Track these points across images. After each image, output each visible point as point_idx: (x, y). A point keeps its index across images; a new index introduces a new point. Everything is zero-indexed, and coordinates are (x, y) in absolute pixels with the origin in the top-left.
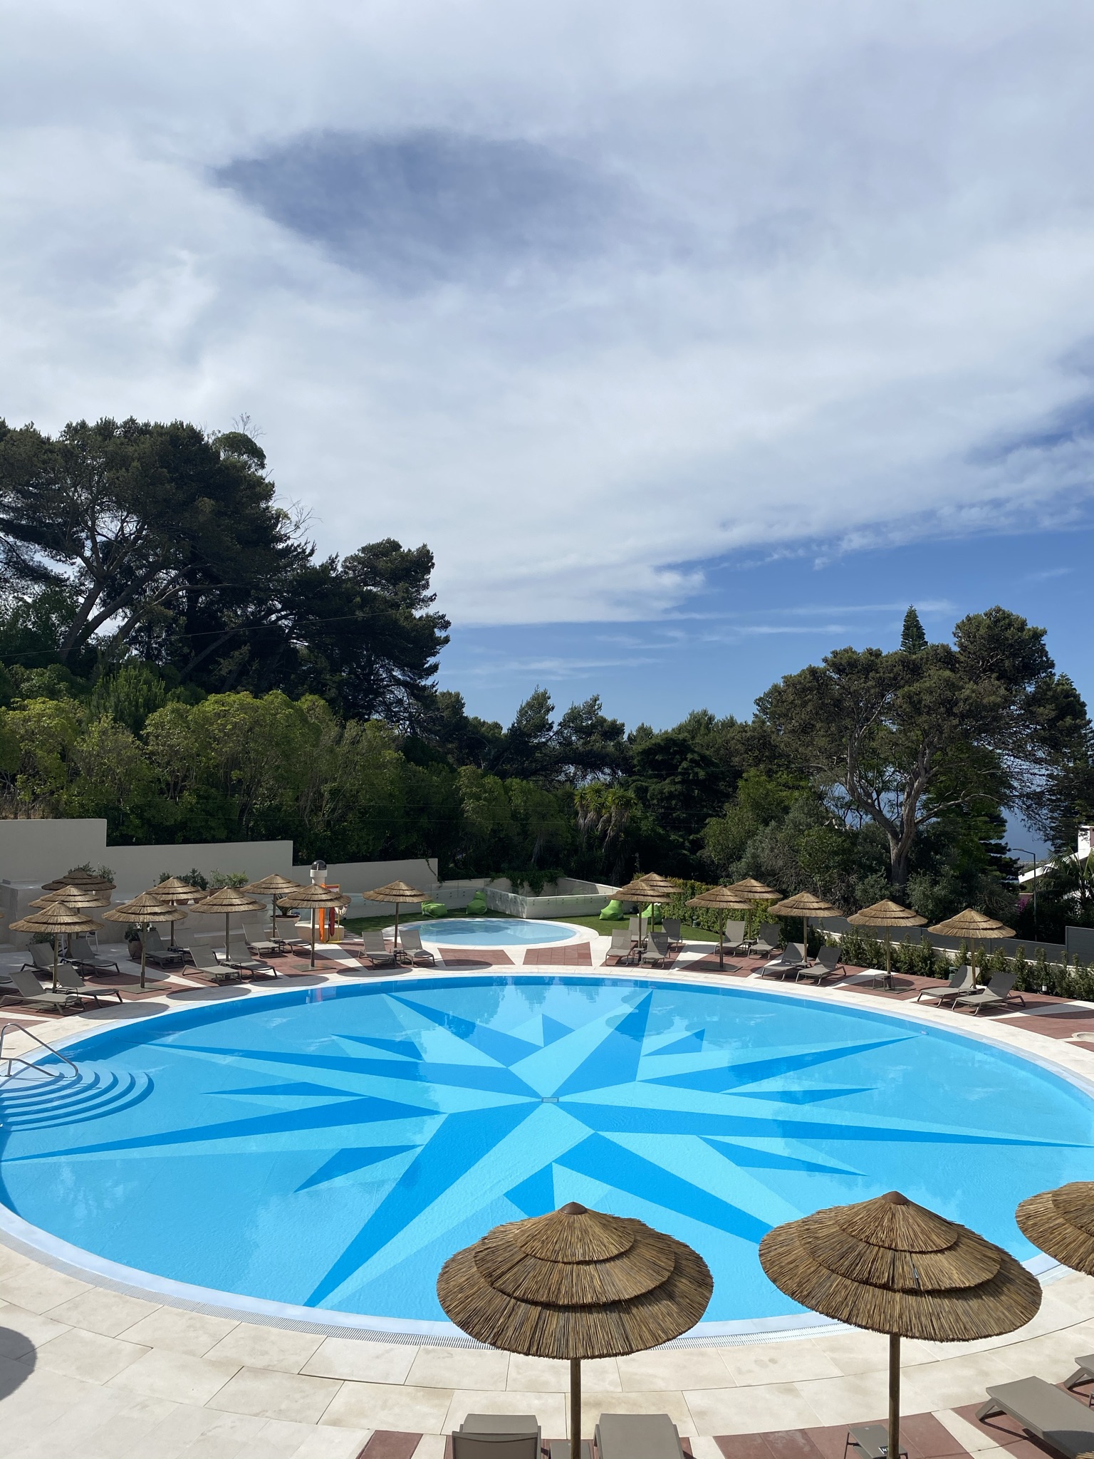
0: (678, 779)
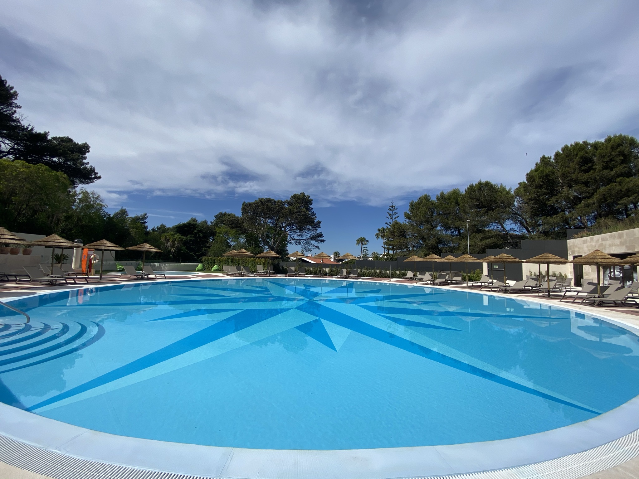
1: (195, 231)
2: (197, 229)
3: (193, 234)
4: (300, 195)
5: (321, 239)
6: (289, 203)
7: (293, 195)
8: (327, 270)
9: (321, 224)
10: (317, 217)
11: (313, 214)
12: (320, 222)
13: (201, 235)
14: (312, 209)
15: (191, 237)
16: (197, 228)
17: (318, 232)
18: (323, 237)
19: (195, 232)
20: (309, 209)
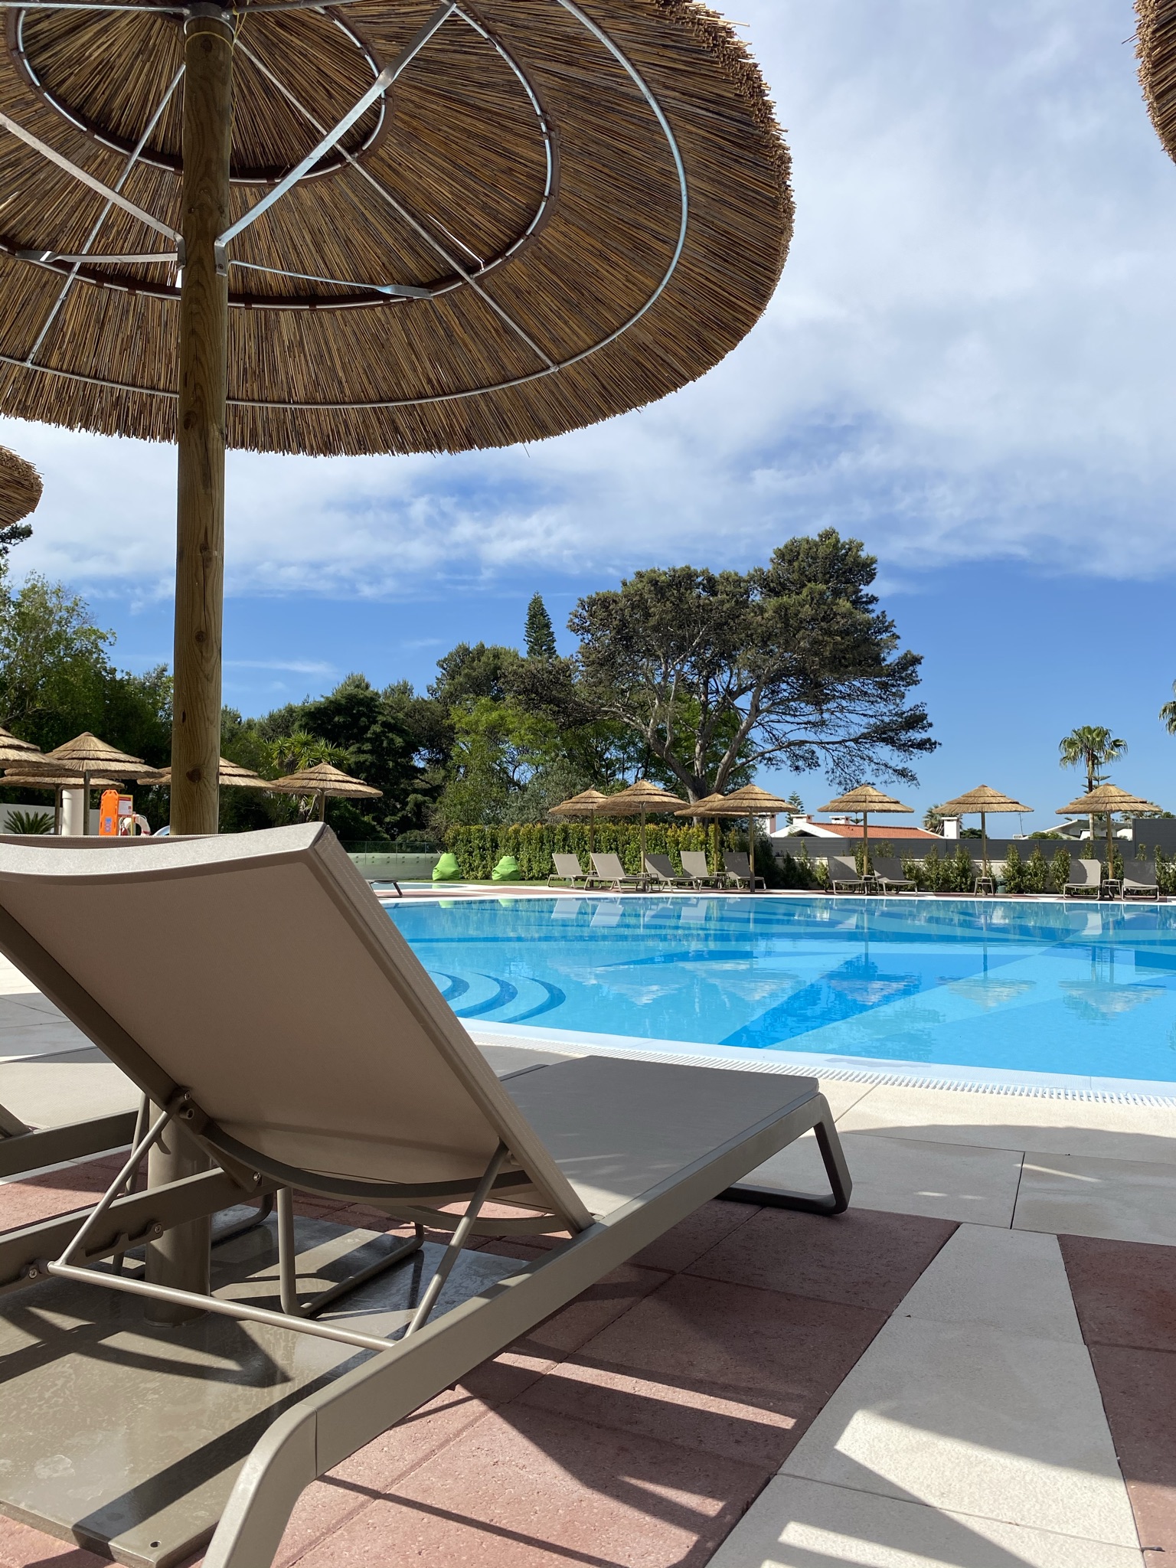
0: (367, 747)
1: (376, 728)
2: (380, 718)
3: (368, 740)
4: (816, 545)
5: (917, 735)
6: (773, 586)
7: (786, 547)
8: (998, 868)
9: (918, 668)
10: (898, 637)
11: (883, 625)
12: (916, 661)
13: (399, 741)
14: (873, 599)
15: (360, 751)
16: (380, 713)
17: (907, 705)
18: (930, 725)
19: (374, 733)
20: (862, 603)
